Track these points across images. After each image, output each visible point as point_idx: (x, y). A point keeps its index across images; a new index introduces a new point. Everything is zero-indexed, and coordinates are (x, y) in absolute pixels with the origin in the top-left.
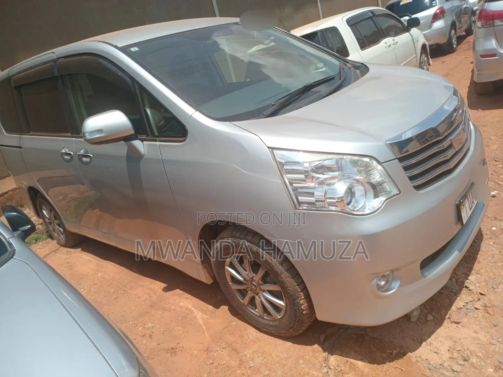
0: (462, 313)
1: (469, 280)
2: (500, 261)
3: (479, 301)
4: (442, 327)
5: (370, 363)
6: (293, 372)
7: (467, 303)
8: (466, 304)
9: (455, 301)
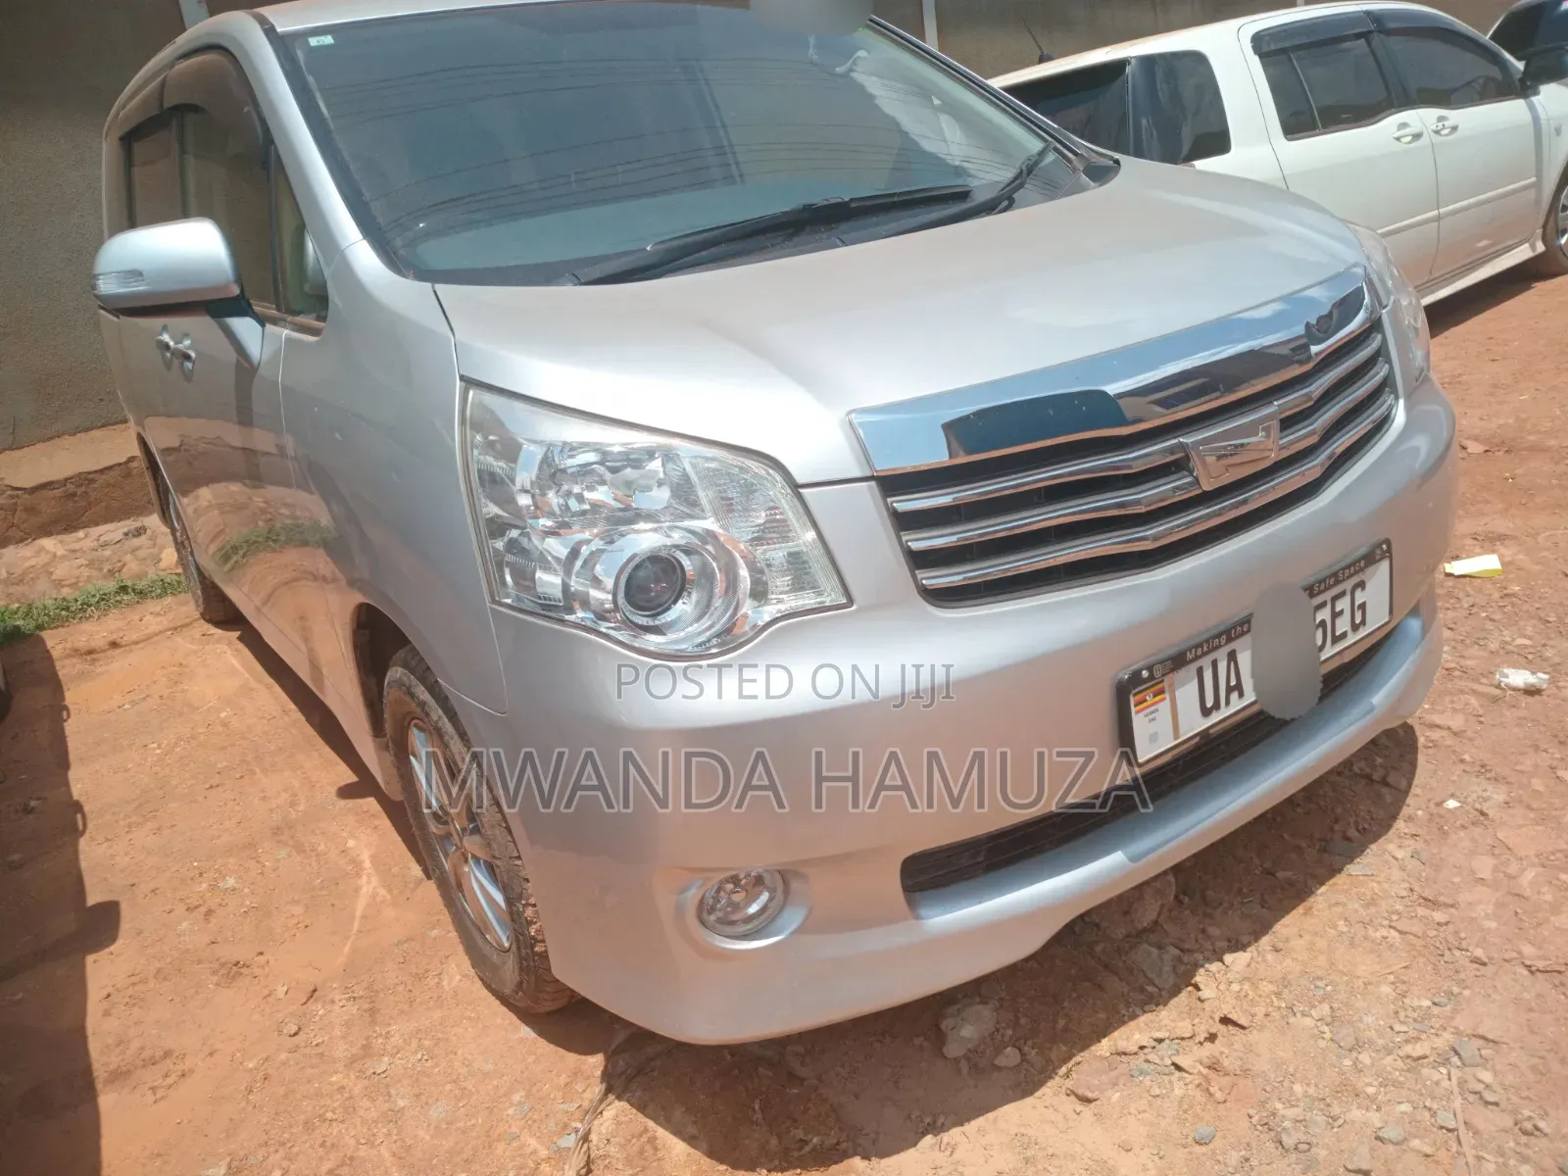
0: (1122, 1068)
1: (1224, 964)
2: (1386, 923)
3: (1207, 1044)
4: (1029, 1101)
5: (712, 1154)
6: (473, 1122)
7: (1160, 1041)
8: (1154, 1044)
9: (1124, 1023)
